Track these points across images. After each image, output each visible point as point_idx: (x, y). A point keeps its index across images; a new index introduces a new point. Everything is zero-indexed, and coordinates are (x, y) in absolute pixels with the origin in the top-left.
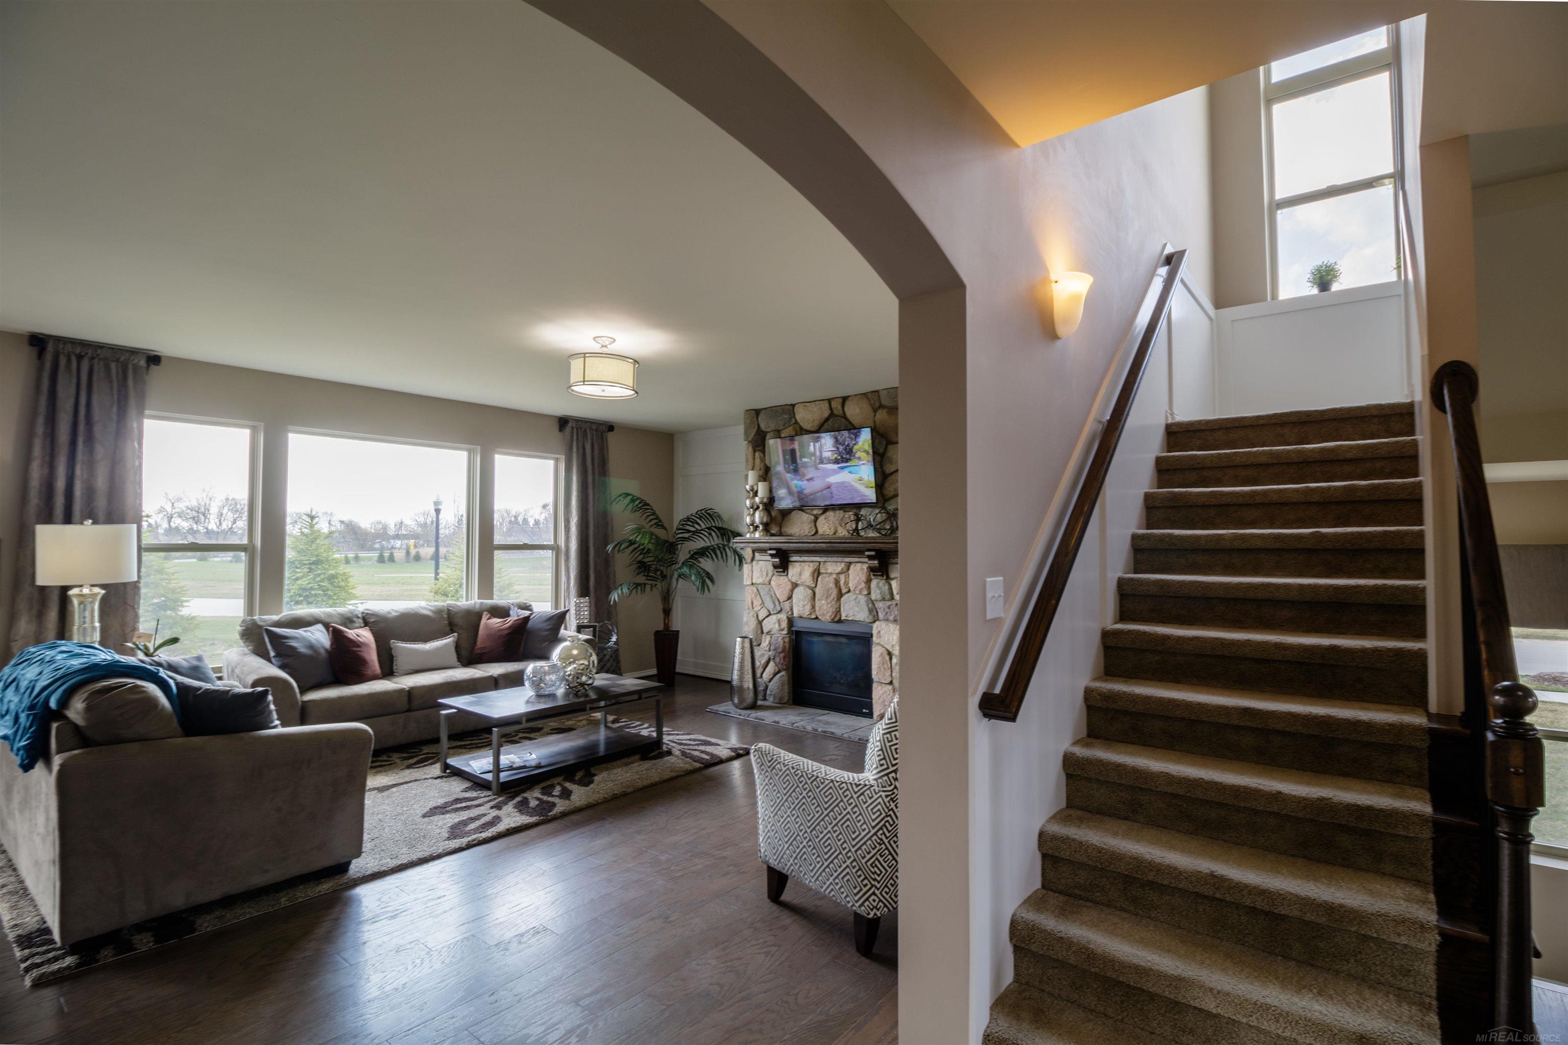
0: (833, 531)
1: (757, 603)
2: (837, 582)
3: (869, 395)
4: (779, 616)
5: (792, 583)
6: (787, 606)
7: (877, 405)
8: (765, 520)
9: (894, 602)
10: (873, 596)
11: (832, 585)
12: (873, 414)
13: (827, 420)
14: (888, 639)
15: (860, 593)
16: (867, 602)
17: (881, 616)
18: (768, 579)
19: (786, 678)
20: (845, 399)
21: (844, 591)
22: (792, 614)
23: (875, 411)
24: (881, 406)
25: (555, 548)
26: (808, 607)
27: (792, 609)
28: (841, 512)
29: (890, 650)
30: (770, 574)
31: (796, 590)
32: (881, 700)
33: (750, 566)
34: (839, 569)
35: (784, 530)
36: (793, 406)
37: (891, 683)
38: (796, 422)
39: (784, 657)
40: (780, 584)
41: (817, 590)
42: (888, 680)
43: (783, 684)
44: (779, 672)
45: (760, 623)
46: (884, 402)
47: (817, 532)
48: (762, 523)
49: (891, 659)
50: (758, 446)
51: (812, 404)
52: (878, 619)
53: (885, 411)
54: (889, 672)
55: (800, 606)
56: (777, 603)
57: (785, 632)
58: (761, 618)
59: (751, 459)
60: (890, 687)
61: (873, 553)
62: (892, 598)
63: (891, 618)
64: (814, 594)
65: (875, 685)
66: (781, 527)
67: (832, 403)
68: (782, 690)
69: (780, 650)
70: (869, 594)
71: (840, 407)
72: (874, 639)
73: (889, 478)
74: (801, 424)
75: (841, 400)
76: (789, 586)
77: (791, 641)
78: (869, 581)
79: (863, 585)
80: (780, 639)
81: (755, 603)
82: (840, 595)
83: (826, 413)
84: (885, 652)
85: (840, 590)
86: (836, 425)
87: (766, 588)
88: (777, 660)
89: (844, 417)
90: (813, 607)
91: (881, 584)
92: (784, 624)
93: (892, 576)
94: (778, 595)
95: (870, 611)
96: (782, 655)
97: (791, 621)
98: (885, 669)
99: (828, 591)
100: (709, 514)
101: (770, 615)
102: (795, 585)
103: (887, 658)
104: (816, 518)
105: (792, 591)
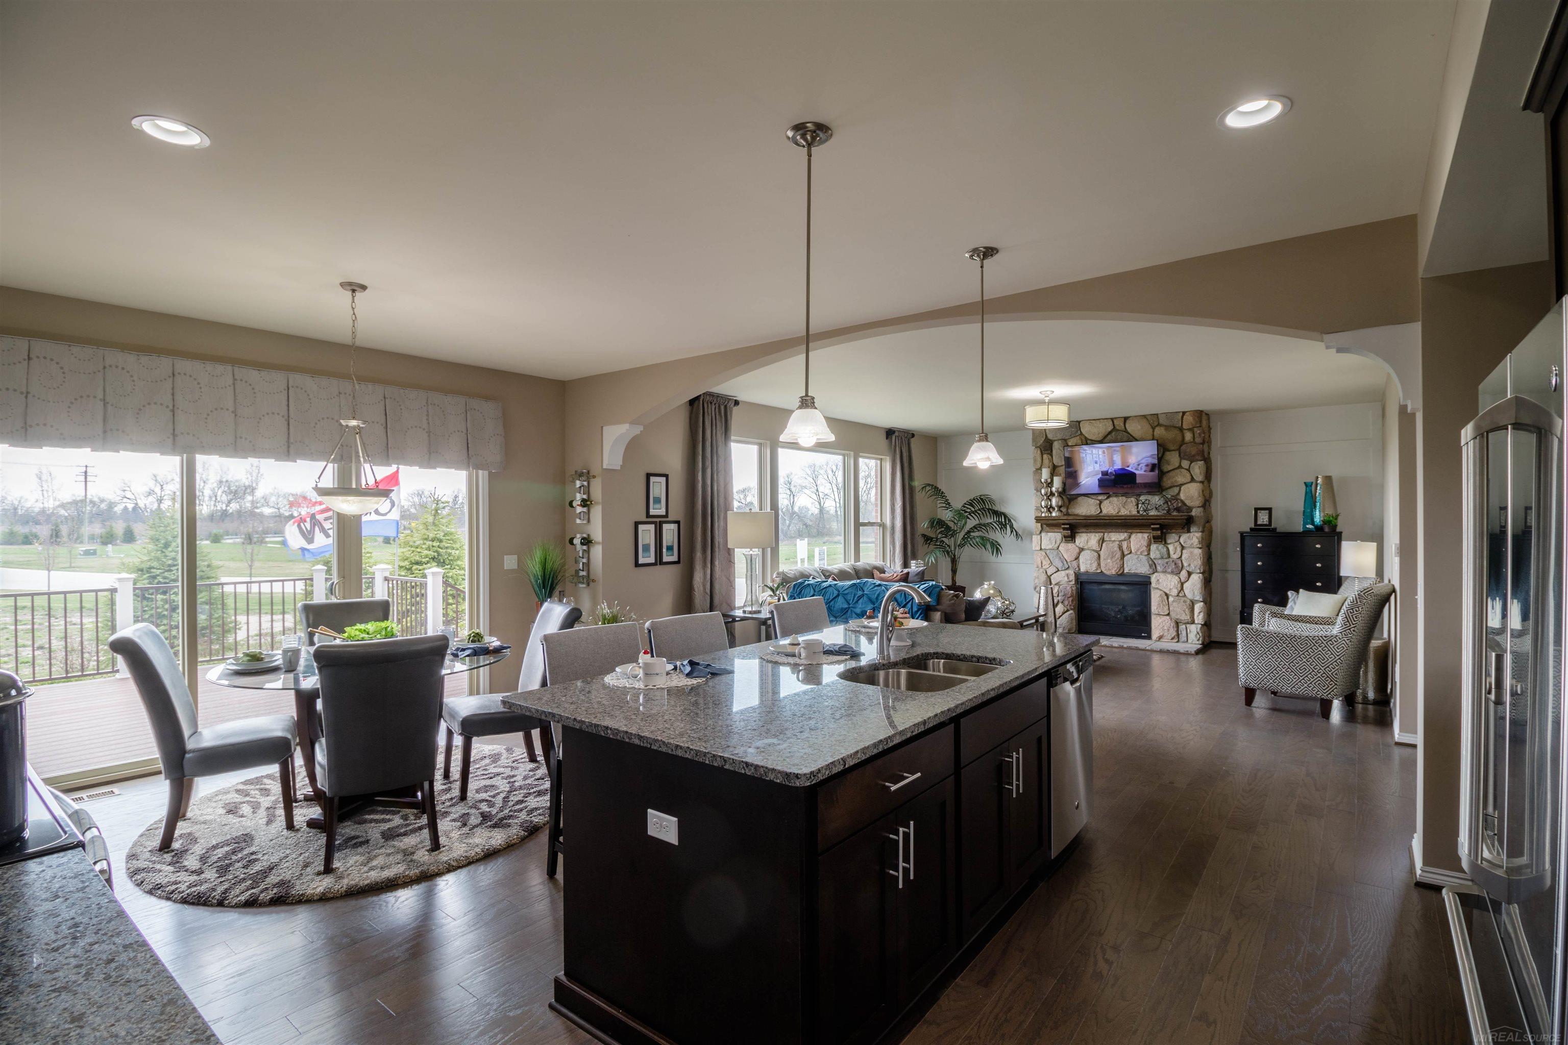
0: (1116, 511)
1: (1046, 563)
2: (1120, 547)
3: (1149, 417)
4: (1067, 572)
5: (1079, 548)
6: (1075, 564)
7: (1156, 424)
8: (1060, 504)
9: (1171, 560)
10: (1152, 556)
11: (1116, 549)
12: (1151, 430)
13: (1110, 433)
14: (1167, 585)
15: (1141, 554)
16: (1148, 560)
17: (1159, 568)
18: (1057, 545)
19: (1074, 615)
20: (1126, 419)
21: (1126, 553)
22: (1079, 569)
23: (1153, 428)
24: (1159, 425)
25: (882, 525)
26: (1095, 565)
27: (1079, 566)
28: (1124, 498)
29: (1168, 592)
30: (1058, 542)
31: (1082, 553)
32: (1161, 626)
33: (1039, 537)
34: (1123, 538)
35: (1070, 511)
36: (1079, 422)
37: (1168, 614)
38: (1081, 434)
39: (1072, 601)
40: (1068, 550)
41: (1102, 553)
42: (1167, 613)
43: (1072, 619)
44: (1068, 611)
45: (1049, 577)
46: (1161, 422)
47: (1101, 512)
48: (1057, 506)
49: (1168, 599)
50: (1047, 450)
51: (1098, 422)
52: (1156, 572)
53: (1162, 428)
54: (1167, 607)
55: (1087, 564)
56: (1065, 562)
57: (1073, 582)
58: (1049, 574)
59: (1039, 459)
60: (1168, 617)
61: (1158, 526)
62: (1169, 556)
63: (1170, 570)
64: (1099, 556)
65: (1153, 617)
66: (1068, 509)
67: (1115, 421)
68: (1071, 623)
69: (1069, 595)
70: (1149, 554)
71: (1122, 425)
72: (1153, 585)
73: (1167, 475)
74: (1087, 436)
75: (1123, 419)
76: (1078, 550)
77: (1077, 589)
78: (1149, 546)
79: (1144, 548)
80: (1068, 588)
81: (1044, 563)
82: (1123, 556)
83: (1110, 428)
84: (1164, 594)
85: (1123, 552)
86: (1119, 437)
87: (1055, 553)
88: (1066, 603)
89: (1126, 431)
90: (1099, 565)
91: (1160, 548)
92: (1072, 577)
93: (1169, 541)
94: (1066, 557)
95: (1150, 566)
96: (1070, 599)
97: (1077, 576)
98: (1164, 605)
99: (1113, 553)
100: (982, 499)
101: (1058, 570)
102: (1082, 550)
103: (1165, 597)
104: (1101, 502)
105: (1079, 554)
